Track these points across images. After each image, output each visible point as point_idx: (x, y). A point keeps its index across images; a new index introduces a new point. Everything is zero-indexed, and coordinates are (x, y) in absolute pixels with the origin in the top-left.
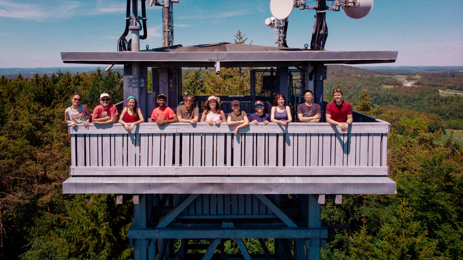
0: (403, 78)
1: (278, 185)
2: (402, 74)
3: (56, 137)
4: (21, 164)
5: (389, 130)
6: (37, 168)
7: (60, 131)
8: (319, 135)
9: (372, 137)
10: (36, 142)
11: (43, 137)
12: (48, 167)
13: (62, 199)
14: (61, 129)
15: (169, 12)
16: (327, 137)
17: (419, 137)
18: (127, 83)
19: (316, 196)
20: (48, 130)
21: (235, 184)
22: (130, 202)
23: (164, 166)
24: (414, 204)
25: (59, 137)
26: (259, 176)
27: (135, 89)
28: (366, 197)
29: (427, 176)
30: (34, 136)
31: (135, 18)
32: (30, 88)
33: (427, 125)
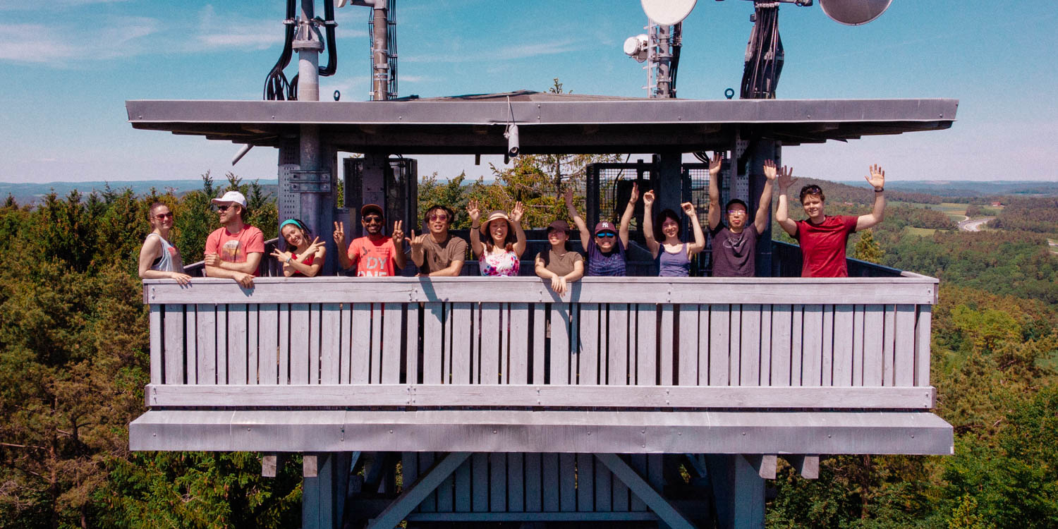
0: (959, 209)
1: (661, 431)
2: (957, 202)
3: (102, 344)
4: (15, 410)
5: (935, 296)
6: (55, 418)
7: (113, 327)
8: (761, 307)
9: (893, 313)
10: (55, 356)
11: (71, 343)
12: (81, 420)
13: (117, 496)
14: (116, 324)
15: (386, 20)
16: (782, 313)
17: (1000, 350)
18: (288, 182)
19: (754, 460)
20: (83, 327)
21: (555, 427)
22: (286, 500)
23: (381, 382)
24: (992, 511)
25: (109, 343)
26: (614, 409)
27: (307, 198)
28: (869, 495)
29: (1021, 442)
30: (48, 340)
31: (307, 22)
32: (35, 229)
33: (1019, 326)
